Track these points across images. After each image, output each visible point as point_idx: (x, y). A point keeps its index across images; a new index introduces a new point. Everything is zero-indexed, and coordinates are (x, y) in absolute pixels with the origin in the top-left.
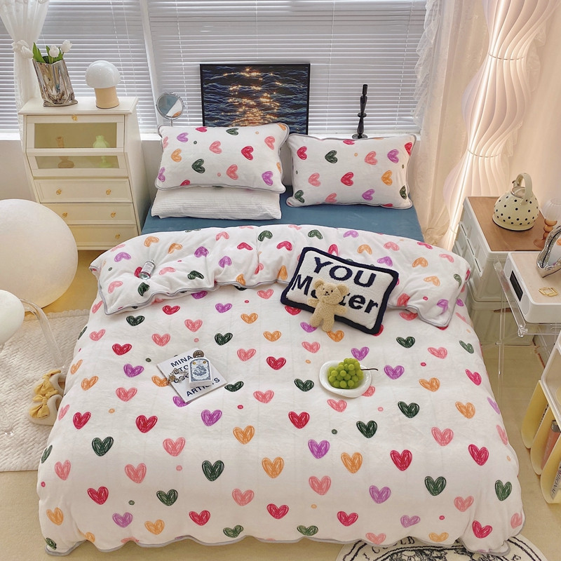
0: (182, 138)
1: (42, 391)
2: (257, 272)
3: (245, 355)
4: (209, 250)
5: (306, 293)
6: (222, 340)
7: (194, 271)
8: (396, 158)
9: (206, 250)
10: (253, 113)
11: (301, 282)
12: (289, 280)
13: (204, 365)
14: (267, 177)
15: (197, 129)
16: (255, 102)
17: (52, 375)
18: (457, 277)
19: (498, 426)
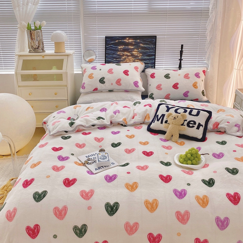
0: (94, 68)
2: (133, 118)
3: (129, 151)
4: (107, 109)
5: (162, 123)
7: (100, 117)
8: (199, 76)
9: (106, 109)
11: (159, 118)
12: (151, 120)
13: (105, 155)
14: (136, 84)
15: (101, 64)
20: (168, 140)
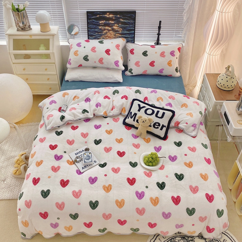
0: (79, 45)
1: (18, 162)
2: (112, 109)
3: (108, 150)
4: (91, 99)
5: (134, 120)
6: (97, 142)
7: (85, 109)
8: (174, 54)
9: (90, 99)
10: (110, 33)
11: (132, 116)
12: (126, 113)
13: (89, 155)
14: (116, 63)
15: (85, 41)
16: (111, 28)
17: (22, 155)
18: (201, 113)
19: (218, 184)
20: (138, 137)
